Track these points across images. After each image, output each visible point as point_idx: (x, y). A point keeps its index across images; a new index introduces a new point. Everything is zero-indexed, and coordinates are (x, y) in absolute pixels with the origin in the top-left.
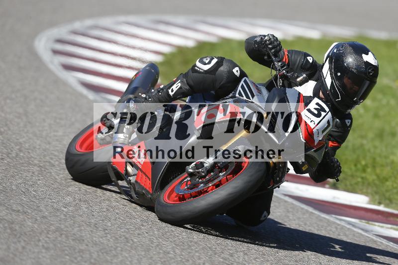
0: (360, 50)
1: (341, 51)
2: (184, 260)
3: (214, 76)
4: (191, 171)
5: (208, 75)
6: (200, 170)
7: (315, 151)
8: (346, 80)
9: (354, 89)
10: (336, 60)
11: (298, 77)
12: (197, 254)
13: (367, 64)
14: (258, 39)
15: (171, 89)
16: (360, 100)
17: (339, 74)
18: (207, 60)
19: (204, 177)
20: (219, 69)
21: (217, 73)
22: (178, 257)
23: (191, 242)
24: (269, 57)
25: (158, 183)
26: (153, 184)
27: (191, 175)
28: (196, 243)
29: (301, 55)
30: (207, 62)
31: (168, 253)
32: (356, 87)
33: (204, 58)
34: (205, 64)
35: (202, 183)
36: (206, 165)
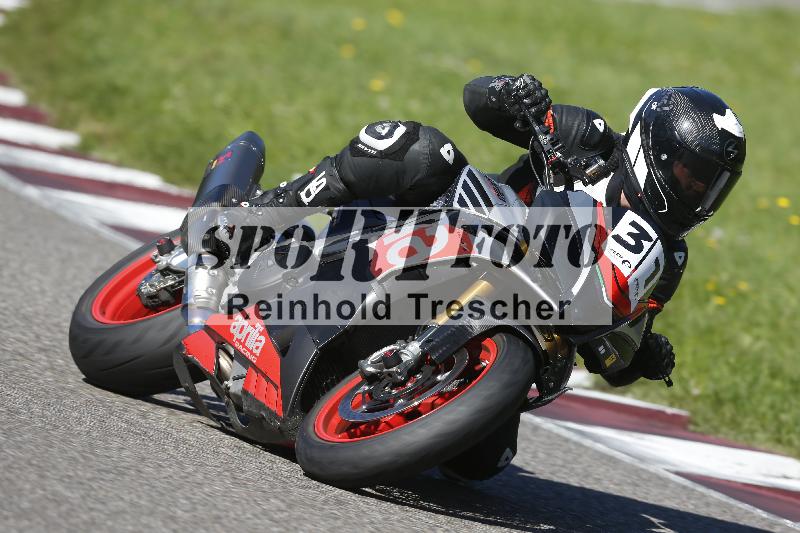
0: (707, 104)
1: (667, 108)
2: (48, 427)
3: (399, 163)
4: (370, 369)
5: (387, 160)
6: (394, 369)
7: (631, 325)
8: (678, 170)
9: (695, 188)
10: (657, 127)
11: (588, 166)
12: (75, 414)
13: (725, 134)
14: (498, 85)
15: (306, 189)
16: (709, 211)
17: (664, 157)
18: (383, 128)
19: (403, 384)
20: (411, 148)
21: (408, 155)
22: (36, 420)
23: (63, 389)
24: (526, 123)
25: (296, 395)
26: (285, 397)
27: (370, 379)
28: (72, 391)
29: (581, 115)
30: (384, 132)
31: (18, 413)
32: (699, 186)
33: (377, 124)
34: (380, 137)
35: (399, 398)
36: (405, 358)
